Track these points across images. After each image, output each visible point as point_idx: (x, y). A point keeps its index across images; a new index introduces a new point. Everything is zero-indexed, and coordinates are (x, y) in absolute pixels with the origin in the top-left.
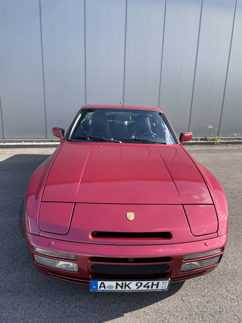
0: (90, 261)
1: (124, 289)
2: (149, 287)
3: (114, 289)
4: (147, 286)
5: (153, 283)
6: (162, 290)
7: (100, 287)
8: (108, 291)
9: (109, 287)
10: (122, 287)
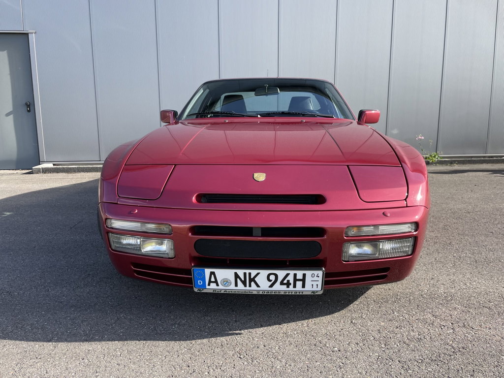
0: (192, 234)
1: (248, 288)
2: (290, 284)
3: (232, 287)
4: (285, 282)
5: (295, 275)
6: (313, 292)
7: (210, 282)
8: (222, 292)
9: (224, 281)
10: (244, 283)
